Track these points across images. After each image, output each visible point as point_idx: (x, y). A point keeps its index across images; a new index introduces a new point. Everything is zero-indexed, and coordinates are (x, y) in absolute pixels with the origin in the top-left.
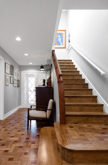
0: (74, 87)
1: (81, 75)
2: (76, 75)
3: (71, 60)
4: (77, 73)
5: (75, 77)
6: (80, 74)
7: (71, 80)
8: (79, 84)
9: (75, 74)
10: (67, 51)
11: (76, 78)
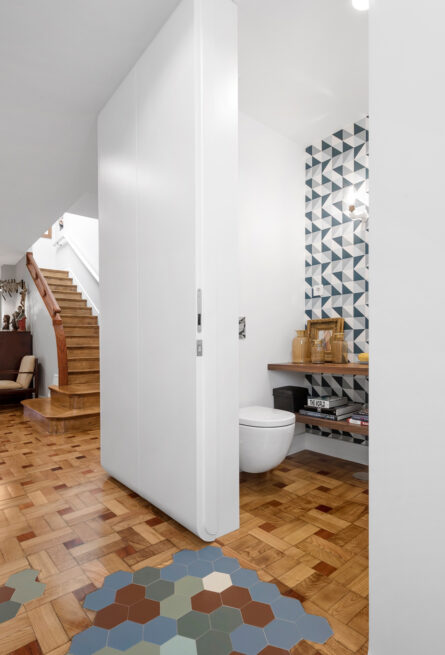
0: (77, 332)
1: (91, 309)
2: (81, 309)
3: (67, 273)
4: (82, 305)
5: (79, 311)
6: (89, 306)
7: (71, 317)
8: (87, 327)
9: (77, 305)
10: (55, 245)
11: (80, 313)
